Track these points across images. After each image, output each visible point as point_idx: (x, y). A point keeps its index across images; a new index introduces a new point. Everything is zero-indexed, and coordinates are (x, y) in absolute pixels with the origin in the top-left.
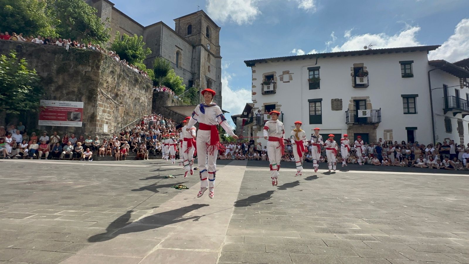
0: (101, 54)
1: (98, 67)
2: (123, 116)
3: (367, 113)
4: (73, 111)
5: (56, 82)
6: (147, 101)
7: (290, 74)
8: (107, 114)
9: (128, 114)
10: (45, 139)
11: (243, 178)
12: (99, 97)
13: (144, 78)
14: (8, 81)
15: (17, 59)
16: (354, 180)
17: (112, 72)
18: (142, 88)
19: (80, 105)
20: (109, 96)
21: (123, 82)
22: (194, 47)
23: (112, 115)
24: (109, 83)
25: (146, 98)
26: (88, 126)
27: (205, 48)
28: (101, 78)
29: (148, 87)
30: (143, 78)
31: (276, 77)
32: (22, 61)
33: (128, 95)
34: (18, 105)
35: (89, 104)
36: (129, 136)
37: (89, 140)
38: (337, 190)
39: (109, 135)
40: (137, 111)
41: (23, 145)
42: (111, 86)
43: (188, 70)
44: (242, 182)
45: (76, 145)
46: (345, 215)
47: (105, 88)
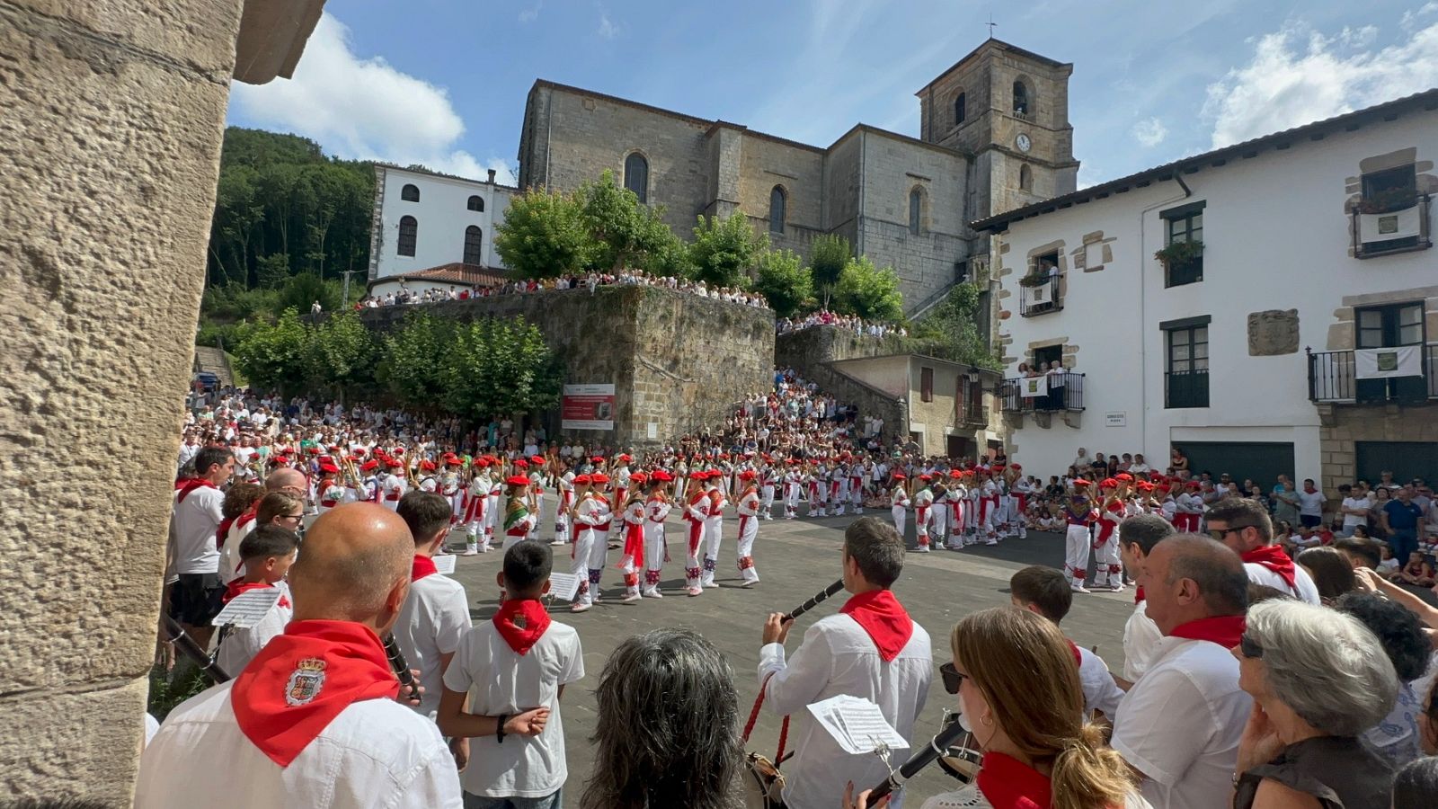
0: (637, 288)
1: (633, 317)
2: (693, 401)
4: (602, 401)
5: (581, 351)
6: (759, 360)
7: (1105, 241)
8: (656, 403)
9: (704, 396)
12: (636, 371)
13: (748, 308)
17: (664, 317)
18: (742, 334)
19: (609, 389)
20: (659, 366)
21: (691, 330)
22: (971, 159)
23: (667, 401)
24: (658, 341)
25: (754, 353)
26: (622, 429)
27: (1006, 154)
28: (640, 335)
29: (759, 326)
30: (744, 310)
31: (1064, 259)
33: (703, 356)
35: (621, 386)
39: (659, 444)
40: (730, 387)
42: (663, 345)
43: (952, 233)
47: (649, 353)
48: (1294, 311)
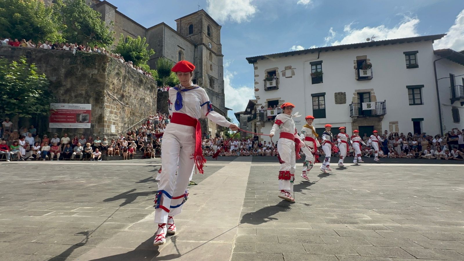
0: (107, 56)
1: (104, 70)
2: (129, 116)
3: (371, 105)
4: (81, 113)
5: (65, 85)
6: (152, 101)
7: (292, 69)
8: (114, 115)
9: (134, 114)
10: (55, 141)
11: (250, 173)
12: (106, 98)
13: (149, 78)
14: (20, 86)
15: (27, 64)
16: (361, 172)
17: (118, 74)
18: (147, 89)
19: (88, 107)
20: (116, 97)
21: (128, 83)
22: (196, 46)
23: (119, 115)
24: (115, 85)
25: (151, 98)
26: (97, 127)
27: (206, 47)
28: (107, 80)
29: (152, 87)
30: (147, 79)
31: (278, 73)
32: (32, 66)
33: (133, 96)
34: (29, 109)
35: (96, 105)
36: (135, 136)
37: (98, 140)
38: (344, 182)
39: (116, 135)
40: (142, 111)
41: (35, 147)
42: (117, 88)
44: (249, 177)
45: (85, 146)
46: (355, 207)
47: (111, 90)
48: (345, 93)
